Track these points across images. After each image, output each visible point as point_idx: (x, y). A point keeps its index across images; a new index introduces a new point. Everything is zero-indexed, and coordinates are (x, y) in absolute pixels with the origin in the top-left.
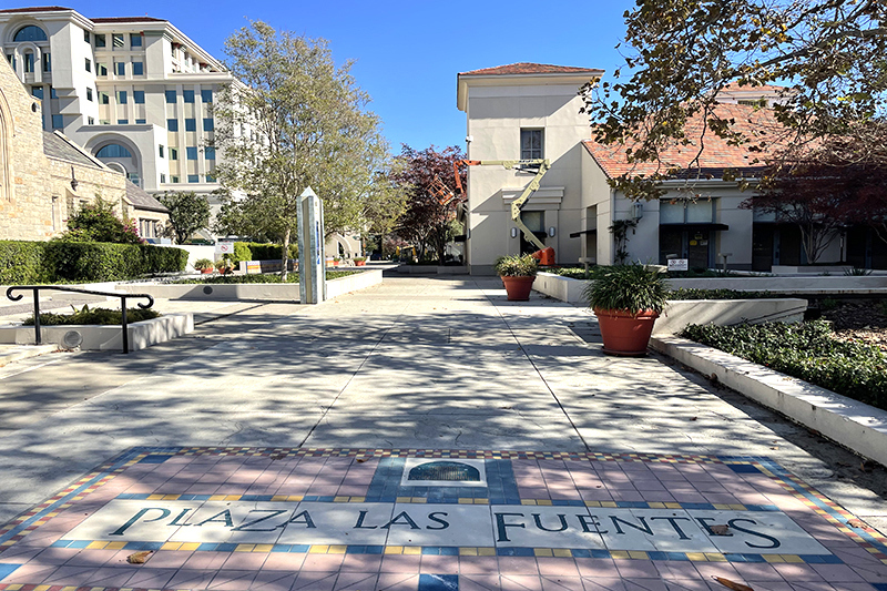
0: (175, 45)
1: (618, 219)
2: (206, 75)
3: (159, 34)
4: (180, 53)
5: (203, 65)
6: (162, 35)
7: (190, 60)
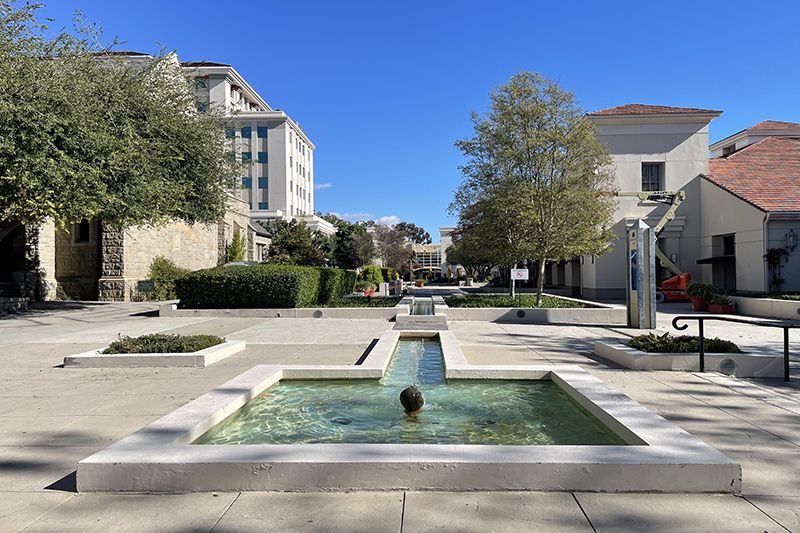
0: (234, 87)
1: (772, 247)
2: (254, 113)
3: (223, 77)
4: (237, 94)
5: (253, 105)
6: (225, 79)
7: (243, 100)
